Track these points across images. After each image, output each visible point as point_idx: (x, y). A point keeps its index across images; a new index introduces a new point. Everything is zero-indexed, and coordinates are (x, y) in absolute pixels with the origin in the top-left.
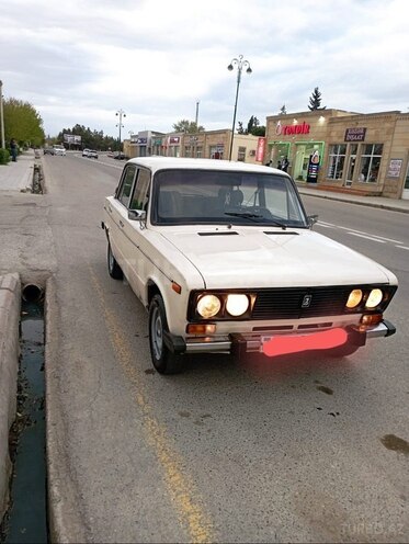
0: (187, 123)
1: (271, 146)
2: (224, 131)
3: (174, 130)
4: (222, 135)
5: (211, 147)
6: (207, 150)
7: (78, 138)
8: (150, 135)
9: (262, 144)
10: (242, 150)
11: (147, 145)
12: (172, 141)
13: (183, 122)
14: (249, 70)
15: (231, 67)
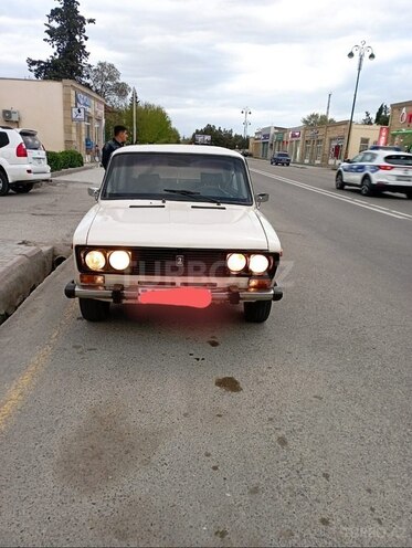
0: (316, 116)
1: (394, 135)
2: (345, 123)
3: (302, 124)
4: (343, 127)
5: (331, 140)
6: (327, 142)
7: (208, 138)
8: (272, 131)
9: (384, 134)
10: (365, 141)
11: (270, 141)
12: (293, 136)
13: (313, 116)
14: (372, 56)
15: (351, 55)
